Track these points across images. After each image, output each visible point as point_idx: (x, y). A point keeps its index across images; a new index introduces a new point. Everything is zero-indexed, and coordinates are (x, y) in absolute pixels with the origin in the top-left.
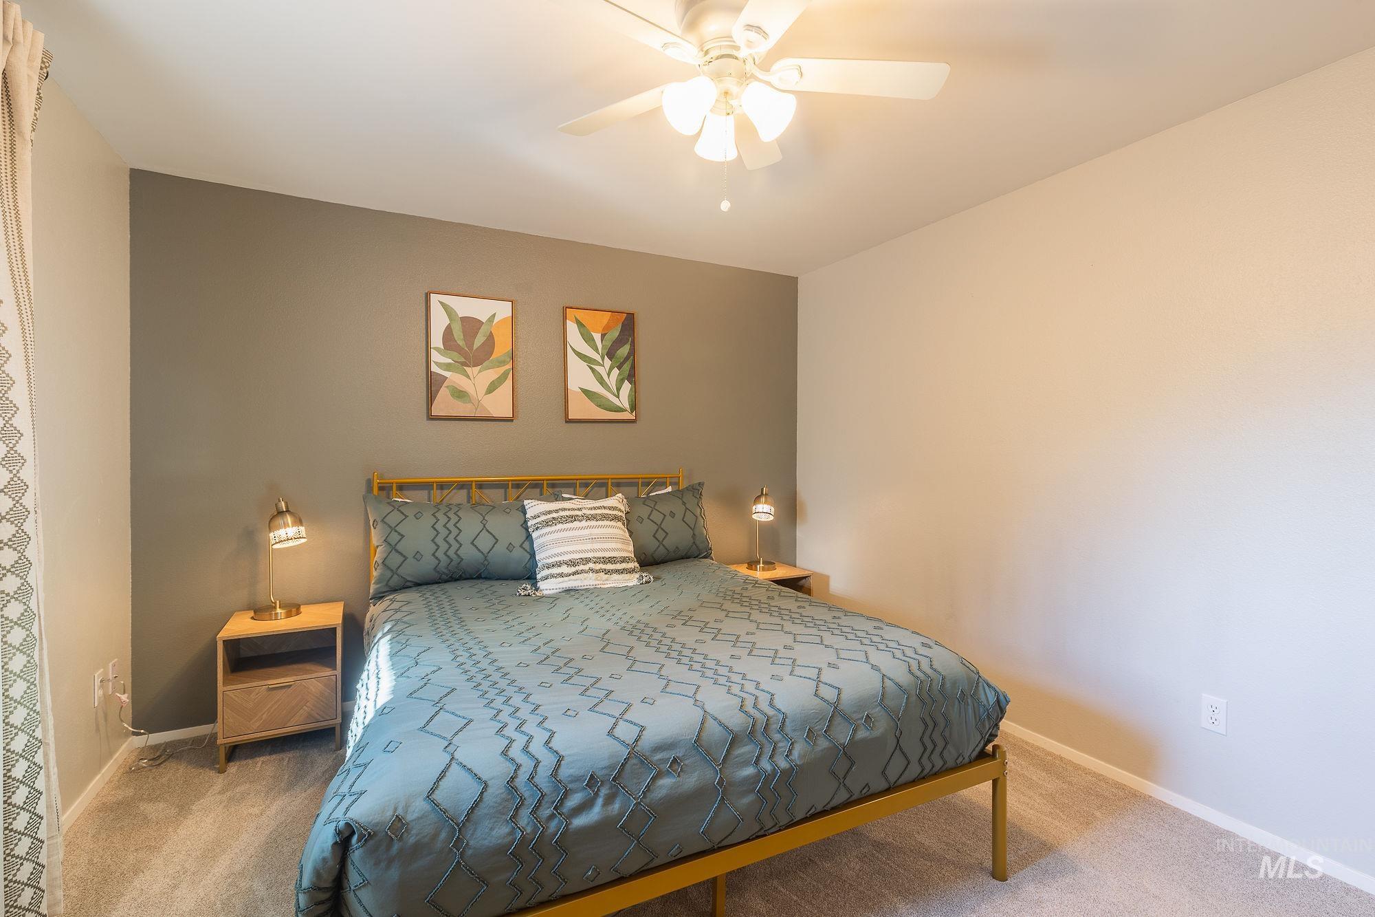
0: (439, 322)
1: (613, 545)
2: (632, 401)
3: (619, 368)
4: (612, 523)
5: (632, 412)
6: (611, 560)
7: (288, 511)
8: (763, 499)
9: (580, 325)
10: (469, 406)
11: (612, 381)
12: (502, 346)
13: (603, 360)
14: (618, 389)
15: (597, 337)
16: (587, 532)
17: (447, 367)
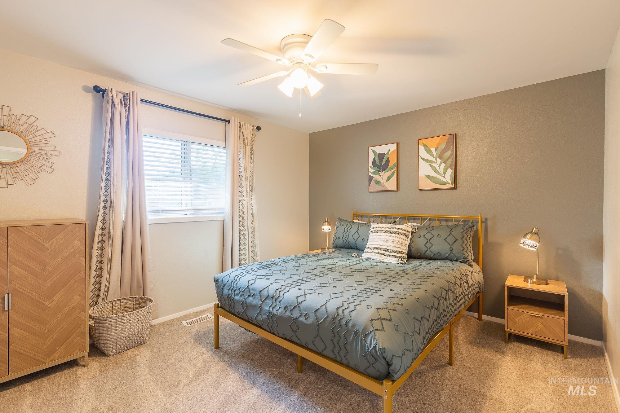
0: (372, 156)
1: (393, 245)
2: (452, 178)
3: (445, 163)
4: (397, 235)
5: (452, 184)
6: (390, 251)
7: (327, 221)
8: (529, 236)
9: (425, 146)
10: (381, 187)
11: (441, 170)
12: (393, 162)
13: (436, 160)
14: (445, 173)
15: (433, 150)
16: (383, 237)
17: (374, 173)
